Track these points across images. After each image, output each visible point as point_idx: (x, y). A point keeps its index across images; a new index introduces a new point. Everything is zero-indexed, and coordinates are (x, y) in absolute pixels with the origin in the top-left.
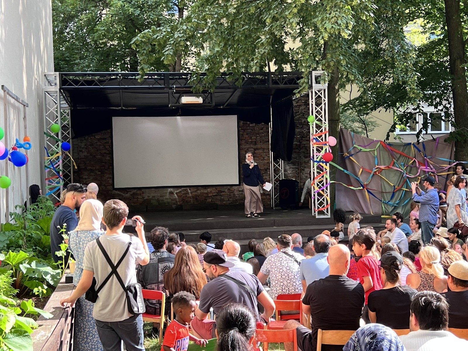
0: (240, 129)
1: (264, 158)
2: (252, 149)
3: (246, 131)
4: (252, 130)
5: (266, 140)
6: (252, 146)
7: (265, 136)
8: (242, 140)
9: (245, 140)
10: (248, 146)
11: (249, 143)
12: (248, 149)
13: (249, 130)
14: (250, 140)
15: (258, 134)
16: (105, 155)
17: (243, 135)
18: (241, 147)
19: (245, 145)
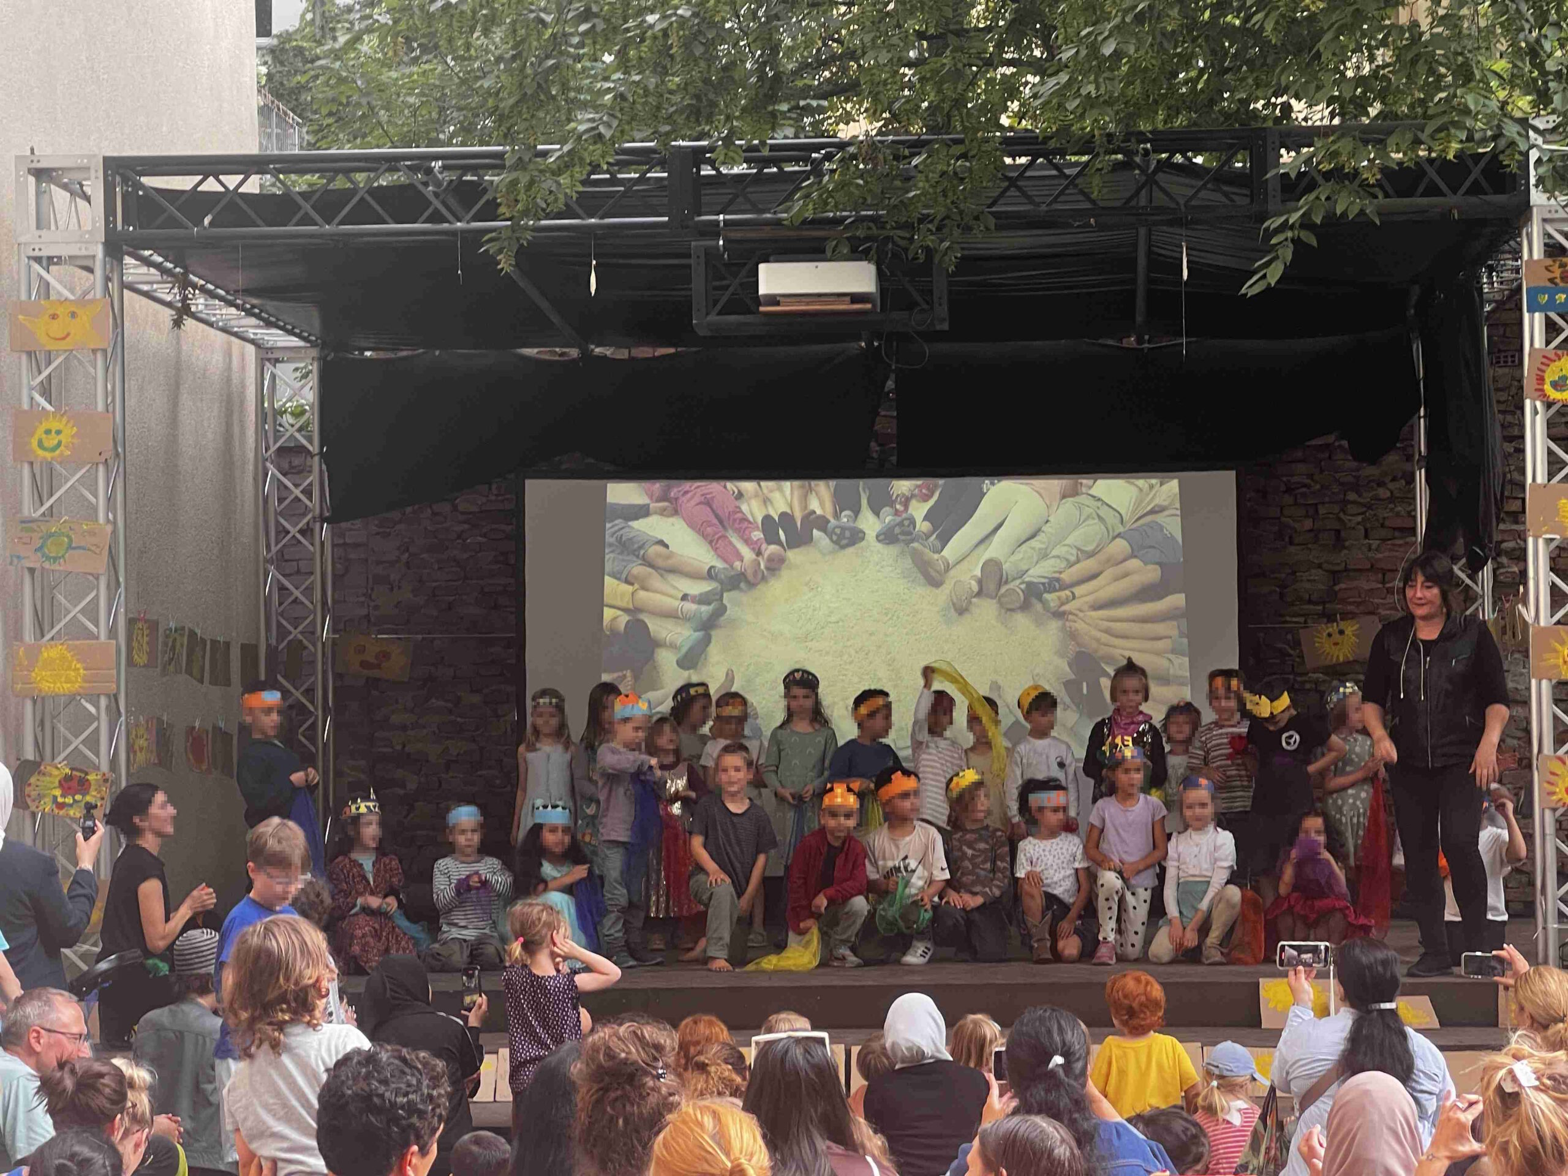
2: (1321, 575)
4: (1318, 464)
5: (1398, 523)
6: (1315, 554)
7: (1392, 499)
9: (1275, 519)
10: (1292, 558)
11: (1296, 541)
13: (1301, 468)
14: (1308, 524)
15: (1356, 487)
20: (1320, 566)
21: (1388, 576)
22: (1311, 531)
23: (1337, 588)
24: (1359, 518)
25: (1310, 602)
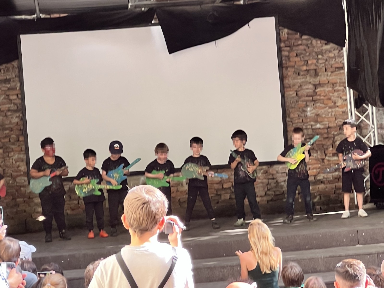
0: (282, 45)
1: (335, 103)
2: (311, 86)
3: (294, 48)
4: (307, 45)
5: (337, 65)
6: (308, 79)
8: (287, 68)
9: (293, 67)
10: (300, 81)
11: (302, 73)
12: (301, 86)
13: (302, 47)
14: (305, 68)
15: (321, 53)
16: (9, 113)
17: (288, 57)
18: (286, 82)
19: (294, 78)
20: (310, 83)
21: (335, 85)
22: (306, 70)
23: (317, 91)
24: (323, 65)
25: (307, 96)
